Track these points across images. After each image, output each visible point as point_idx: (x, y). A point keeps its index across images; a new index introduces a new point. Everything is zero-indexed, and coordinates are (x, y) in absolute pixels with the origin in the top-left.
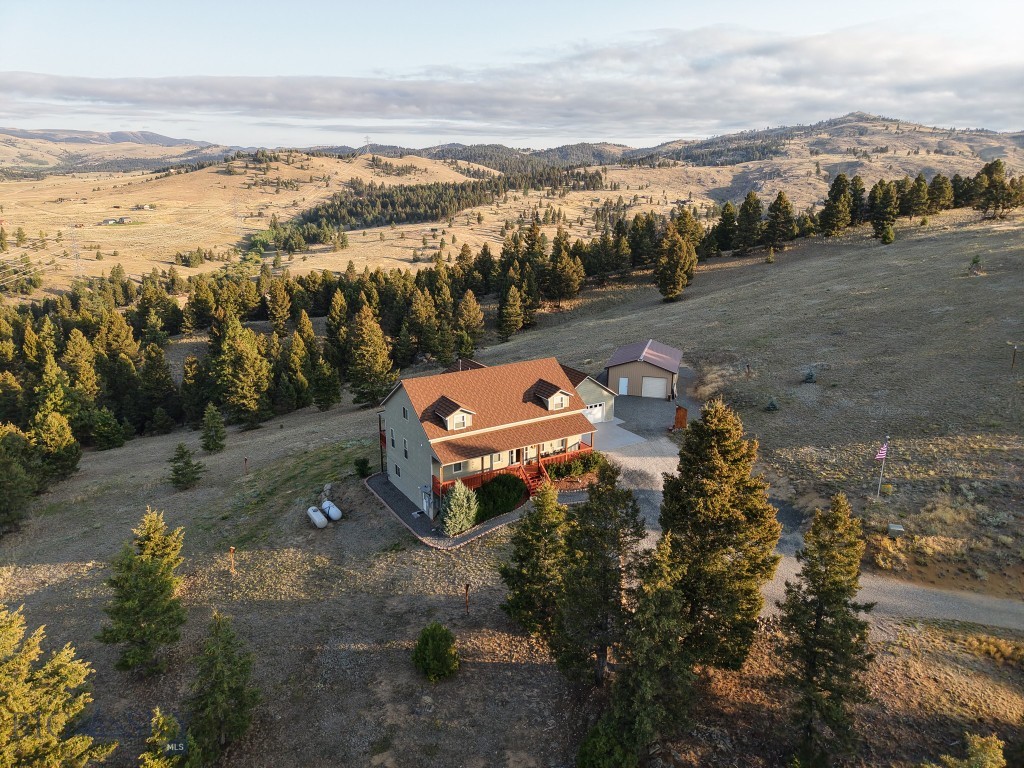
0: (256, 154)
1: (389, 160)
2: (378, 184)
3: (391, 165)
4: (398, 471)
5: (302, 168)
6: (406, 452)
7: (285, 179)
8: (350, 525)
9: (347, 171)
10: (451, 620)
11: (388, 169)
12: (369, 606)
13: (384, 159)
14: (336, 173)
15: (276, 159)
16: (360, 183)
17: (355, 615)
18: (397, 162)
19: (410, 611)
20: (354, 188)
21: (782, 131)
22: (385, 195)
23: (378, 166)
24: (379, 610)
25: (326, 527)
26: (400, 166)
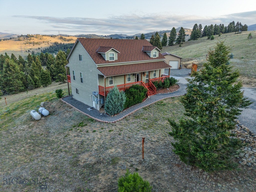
0: (27, 35)
1: (65, 37)
2: (63, 43)
3: (66, 39)
4: (77, 91)
5: (41, 39)
6: (81, 79)
7: (36, 42)
8: (54, 117)
9: (54, 40)
10: (132, 166)
11: (65, 40)
12: (67, 161)
13: (64, 37)
14: (51, 41)
15: (33, 37)
16: (58, 43)
17: (57, 169)
18: (67, 38)
19: (99, 162)
20: (56, 44)
21: (164, 31)
22: (65, 46)
23: (62, 39)
24: (75, 163)
25: (40, 119)
26: (68, 39)
